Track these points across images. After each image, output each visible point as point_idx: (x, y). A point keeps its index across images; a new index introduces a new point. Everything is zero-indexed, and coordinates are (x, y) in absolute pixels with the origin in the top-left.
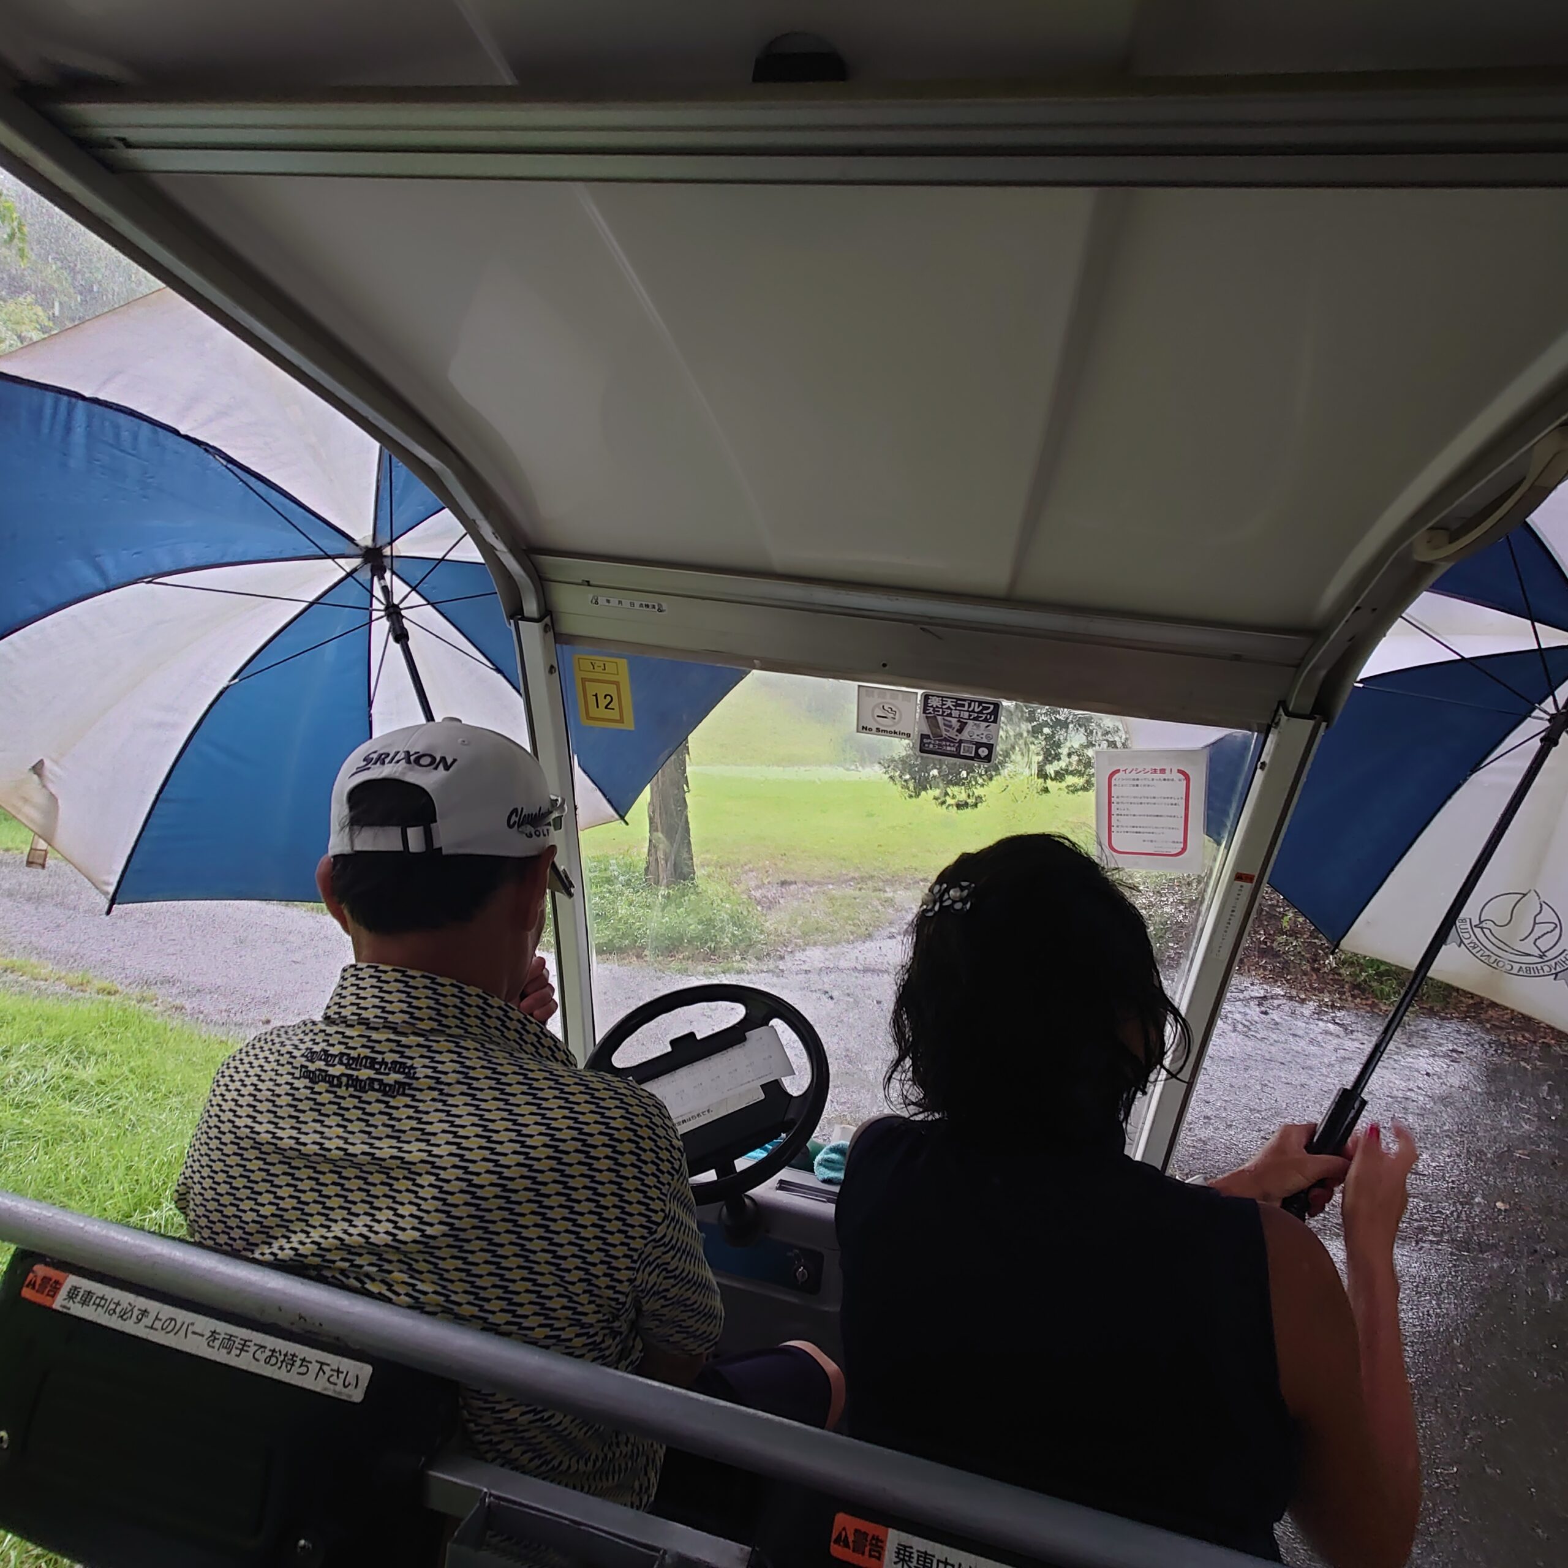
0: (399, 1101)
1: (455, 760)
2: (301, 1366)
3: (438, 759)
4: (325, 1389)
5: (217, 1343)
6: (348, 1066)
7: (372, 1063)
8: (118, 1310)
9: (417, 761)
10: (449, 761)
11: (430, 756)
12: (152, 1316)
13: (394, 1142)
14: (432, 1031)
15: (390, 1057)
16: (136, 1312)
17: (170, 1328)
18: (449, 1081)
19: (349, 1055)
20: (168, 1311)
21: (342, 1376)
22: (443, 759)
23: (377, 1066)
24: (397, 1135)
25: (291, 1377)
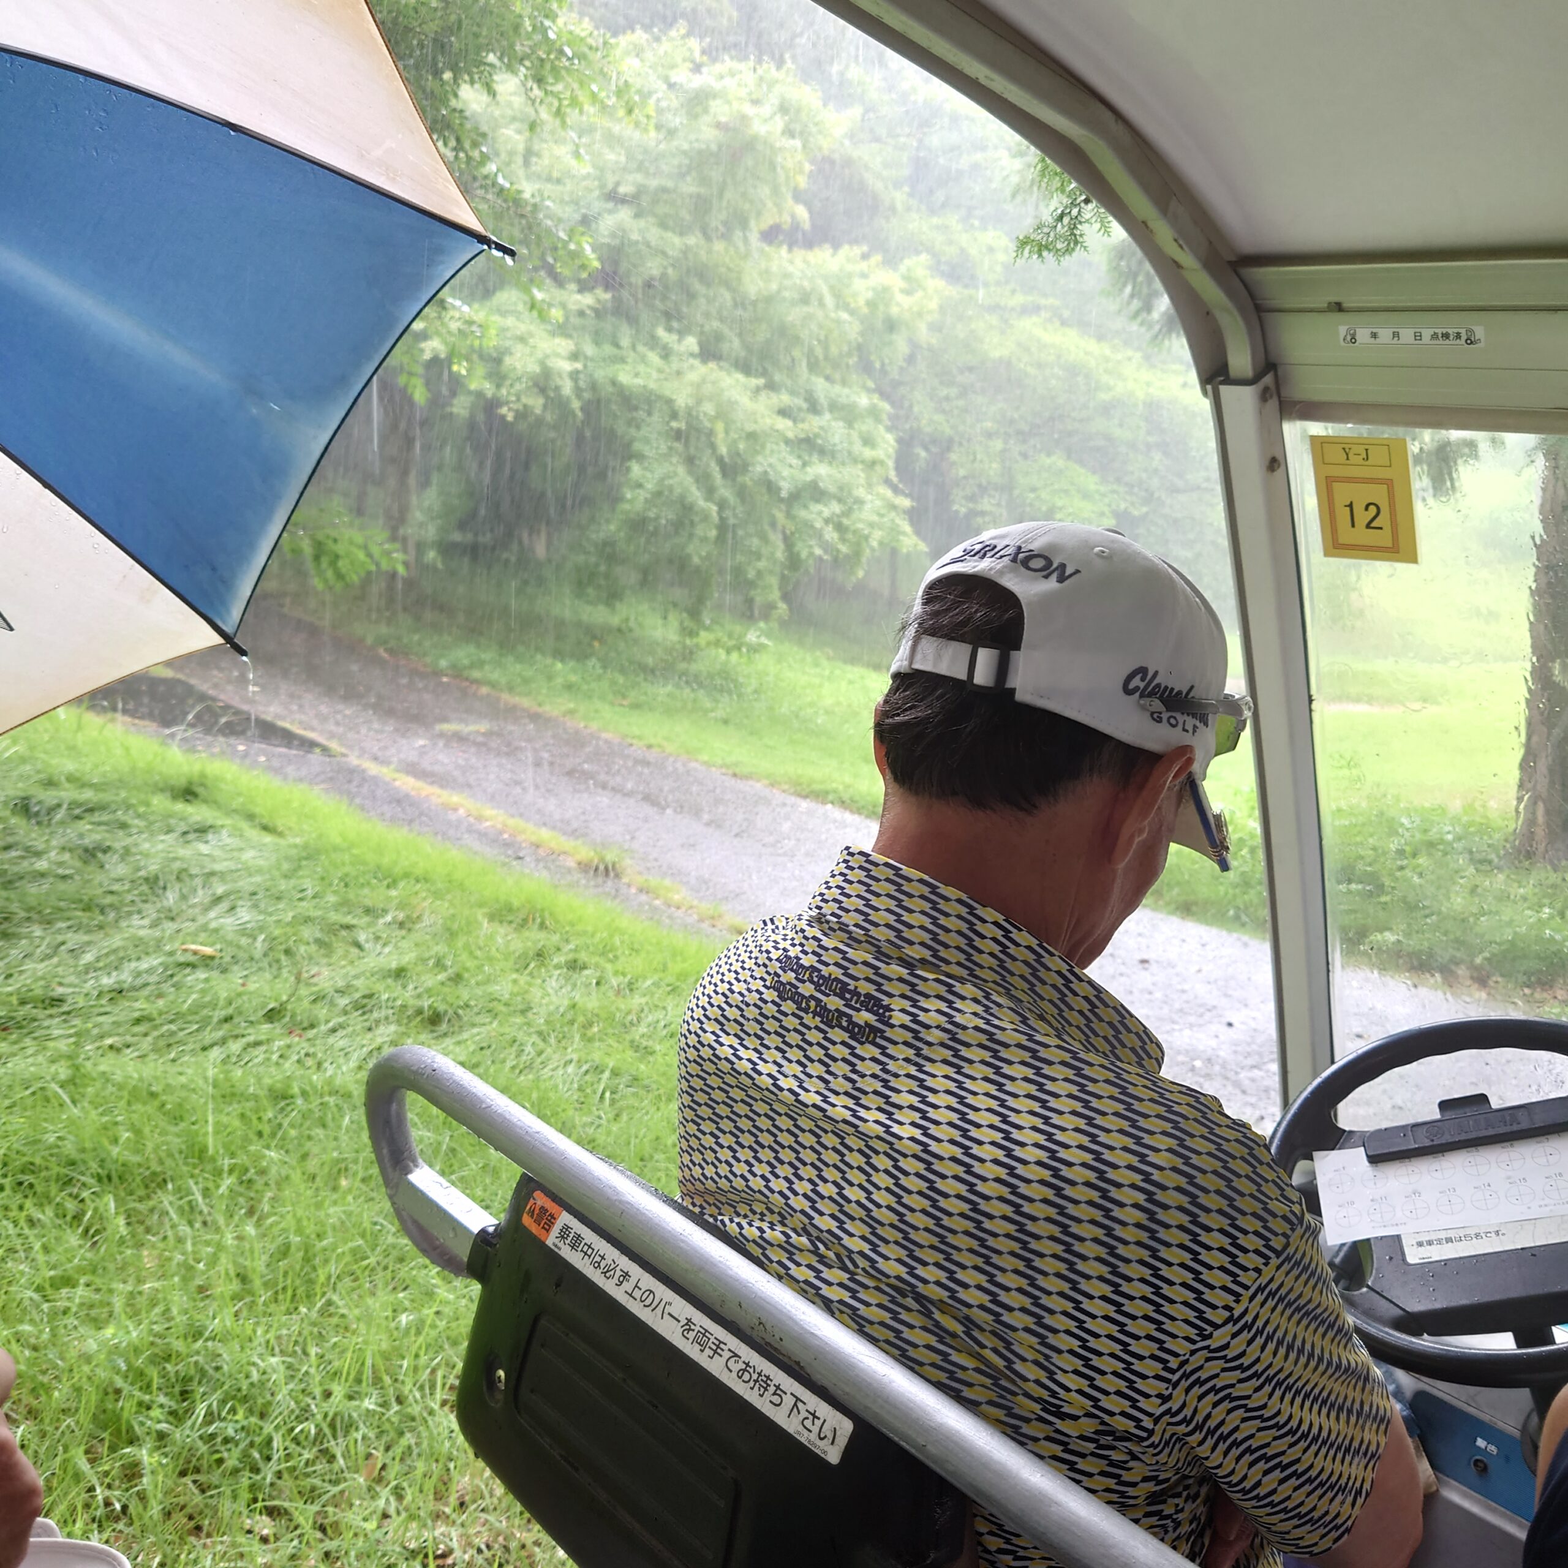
0: (866, 1051)
1: (1077, 572)
2: (775, 1394)
3: (1055, 565)
4: (799, 1433)
5: (692, 1335)
6: (818, 988)
7: (842, 991)
8: (602, 1265)
9: (1025, 563)
10: (1068, 572)
11: (1046, 558)
12: (633, 1281)
13: (850, 1103)
14: (923, 961)
15: (865, 988)
16: (618, 1273)
17: (647, 1302)
18: (930, 1039)
19: (819, 971)
20: (648, 1281)
21: (818, 1423)
22: (1063, 567)
23: (848, 996)
24: (856, 1095)
25: (762, 1404)
